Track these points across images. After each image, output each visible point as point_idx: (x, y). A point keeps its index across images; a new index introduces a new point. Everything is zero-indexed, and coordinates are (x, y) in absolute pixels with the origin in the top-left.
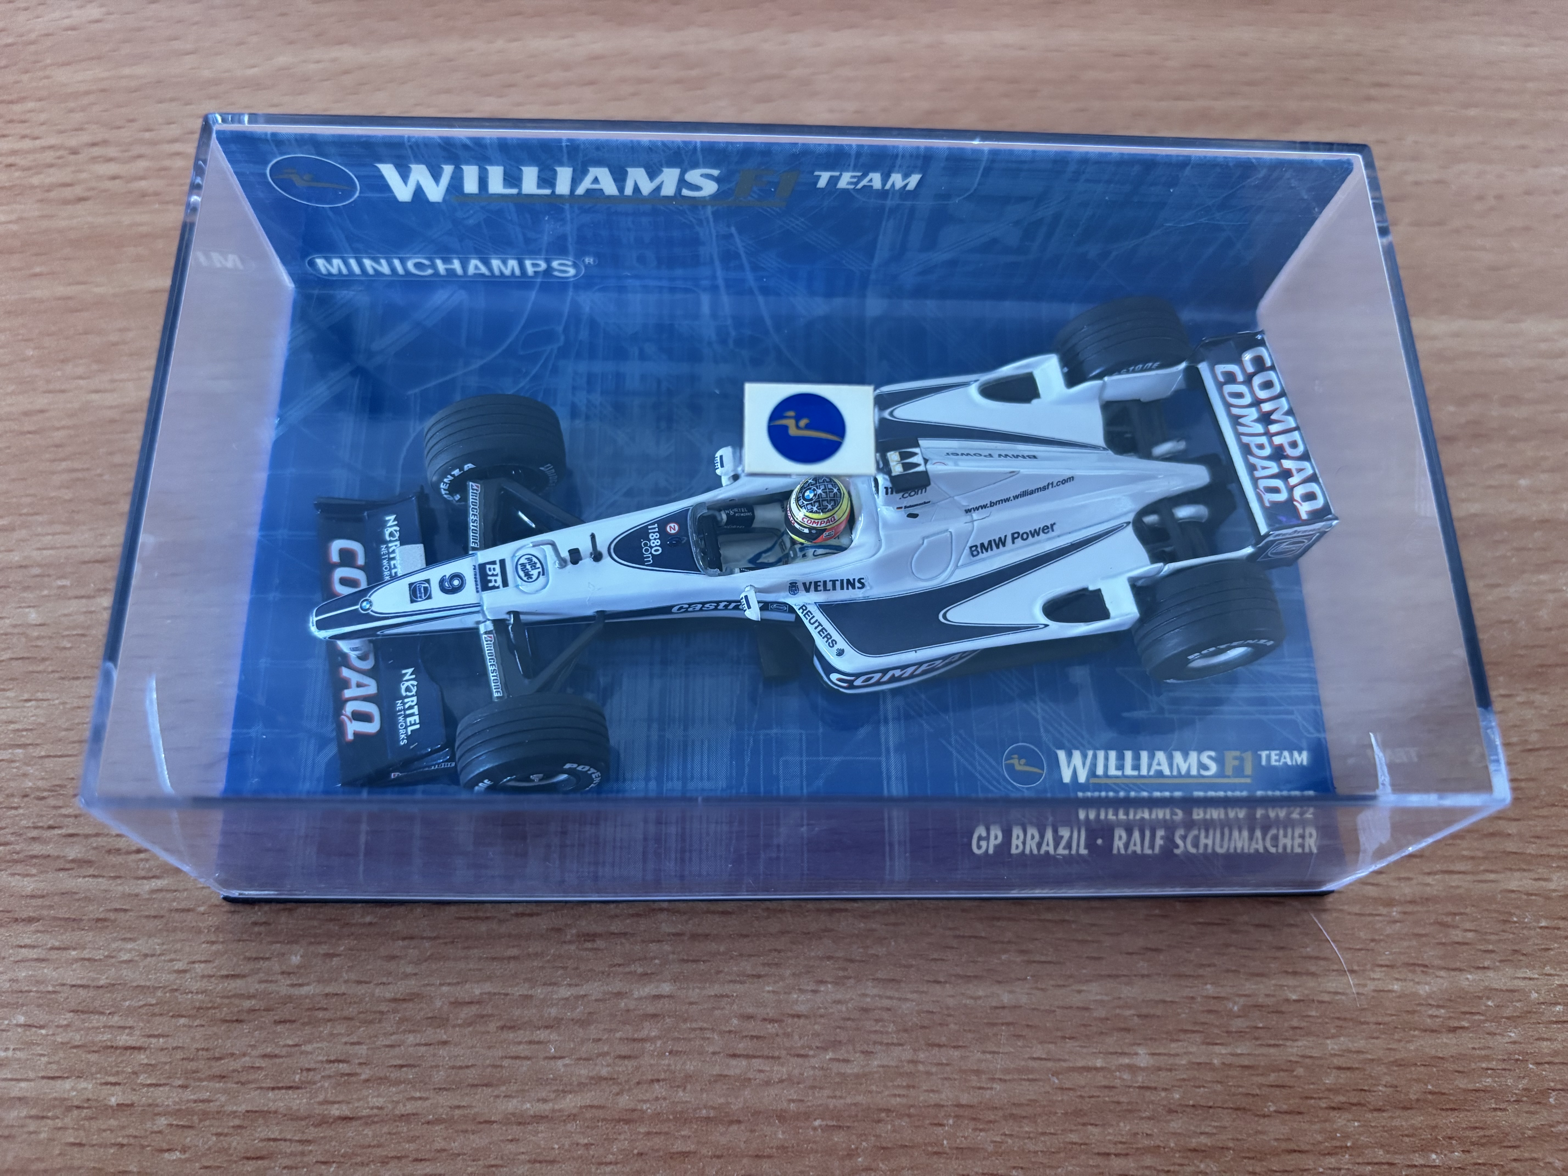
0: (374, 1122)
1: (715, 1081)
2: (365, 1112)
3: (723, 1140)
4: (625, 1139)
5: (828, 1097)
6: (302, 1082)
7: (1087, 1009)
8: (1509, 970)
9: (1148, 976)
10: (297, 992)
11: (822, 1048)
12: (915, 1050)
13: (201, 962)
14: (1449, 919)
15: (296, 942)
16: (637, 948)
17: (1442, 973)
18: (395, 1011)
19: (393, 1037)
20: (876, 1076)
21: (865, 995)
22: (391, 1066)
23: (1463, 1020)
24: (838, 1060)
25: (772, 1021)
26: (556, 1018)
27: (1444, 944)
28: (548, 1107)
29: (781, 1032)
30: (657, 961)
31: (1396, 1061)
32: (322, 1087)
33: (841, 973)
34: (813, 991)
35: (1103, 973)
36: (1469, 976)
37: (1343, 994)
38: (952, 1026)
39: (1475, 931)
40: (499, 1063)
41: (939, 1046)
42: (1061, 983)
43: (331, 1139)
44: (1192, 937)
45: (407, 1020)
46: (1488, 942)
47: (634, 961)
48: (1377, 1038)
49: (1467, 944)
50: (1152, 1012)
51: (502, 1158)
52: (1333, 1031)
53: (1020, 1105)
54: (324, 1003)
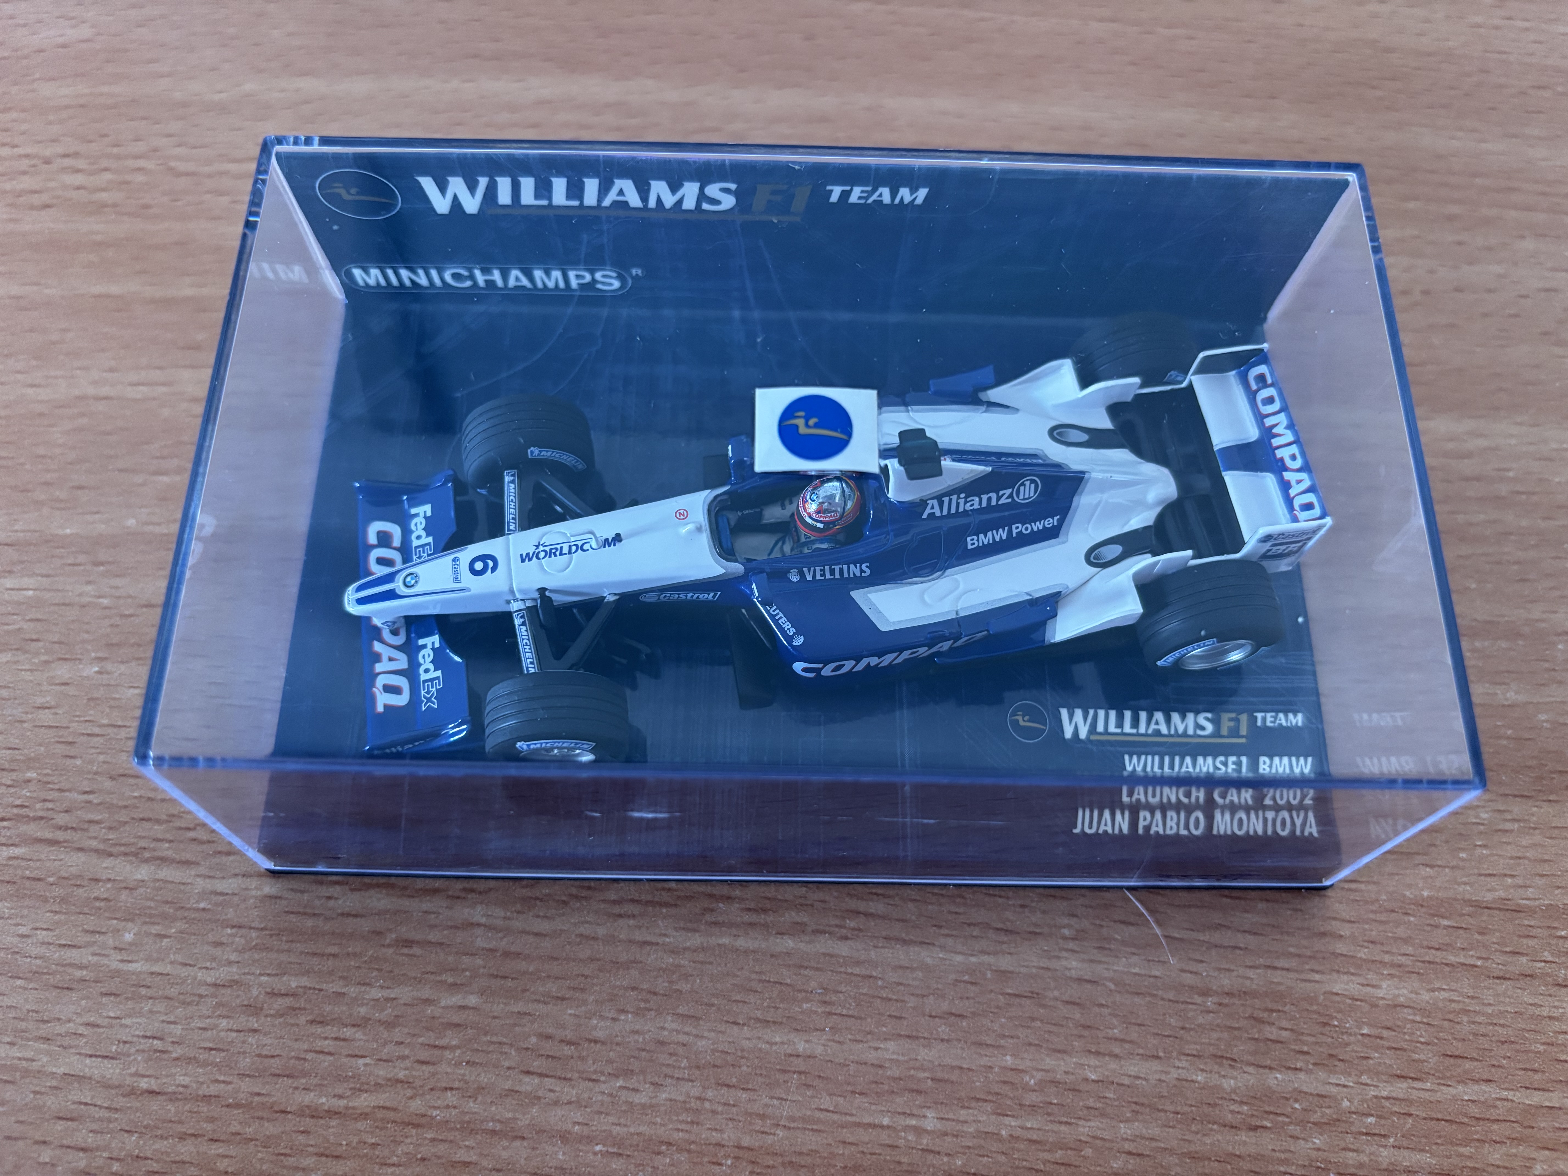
0: (177, 1099)
1: (506, 1095)
2: (171, 1089)
3: (505, 1154)
4: (411, 1143)
5: (613, 1124)
6: (119, 1053)
7: (881, 1067)
8: (1322, 1075)
9: (948, 1041)
10: (125, 968)
11: (614, 1075)
12: (704, 1087)
13: (43, 929)
14: (1266, 1015)
15: (132, 920)
16: (451, 959)
17: (1251, 1069)
18: (214, 996)
19: (208, 1021)
20: (663, 1109)
21: (663, 1028)
22: (201, 1048)
23: (1266, 1119)
24: (627, 1089)
25: (569, 1043)
26: (363, 1018)
27: (1256, 1040)
28: (343, 1103)
29: (576, 1055)
30: (467, 973)
31: (1189, 1153)
32: (135, 1059)
33: (642, 1005)
34: (614, 1019)
35: (902, 1033)
36: (1278, 1076)
37: (1145, 1079)
38: (744, 1068)
39: (1292, 1030)
40: (303, 1056)
41: (728, 1086)
42: (858, 1037)
43: (137, 1110)
44: (998, 1007)
45: (223, 1005)
46: (1304, 1043)
47: (446, 971)
48: (1173, 1127)
49: (1281, 1042)
50: (946, 1076)
51: (291, 1149)
52: (1128, 1115)
53: (801, 1154)
54: (149, 981)
